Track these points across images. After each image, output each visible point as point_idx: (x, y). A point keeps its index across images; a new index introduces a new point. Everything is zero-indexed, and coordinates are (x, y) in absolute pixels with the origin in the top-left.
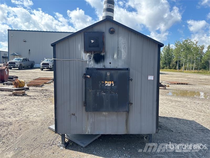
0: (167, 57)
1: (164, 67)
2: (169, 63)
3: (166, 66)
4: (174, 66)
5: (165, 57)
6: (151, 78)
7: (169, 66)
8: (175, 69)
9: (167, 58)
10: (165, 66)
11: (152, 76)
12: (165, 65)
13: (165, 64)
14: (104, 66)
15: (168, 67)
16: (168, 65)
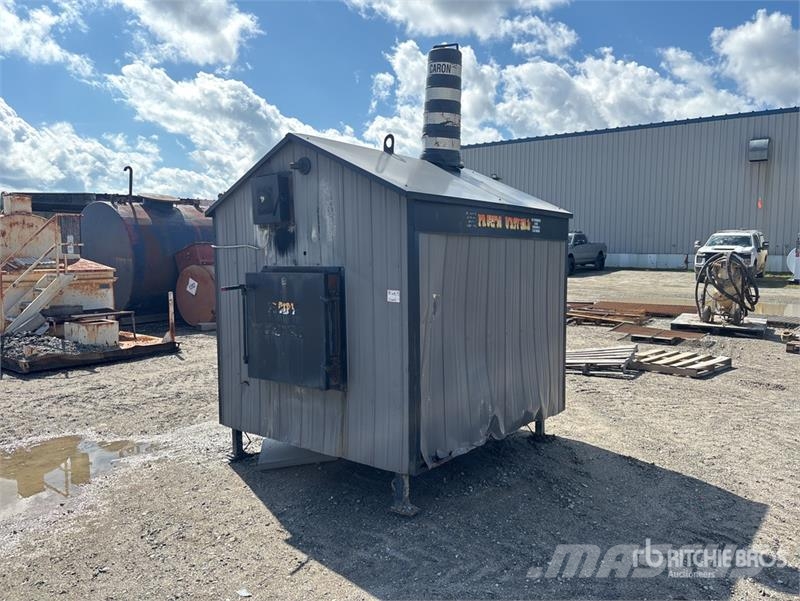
6: (394, 296)
11: (396, 292)
14: (295, 262)
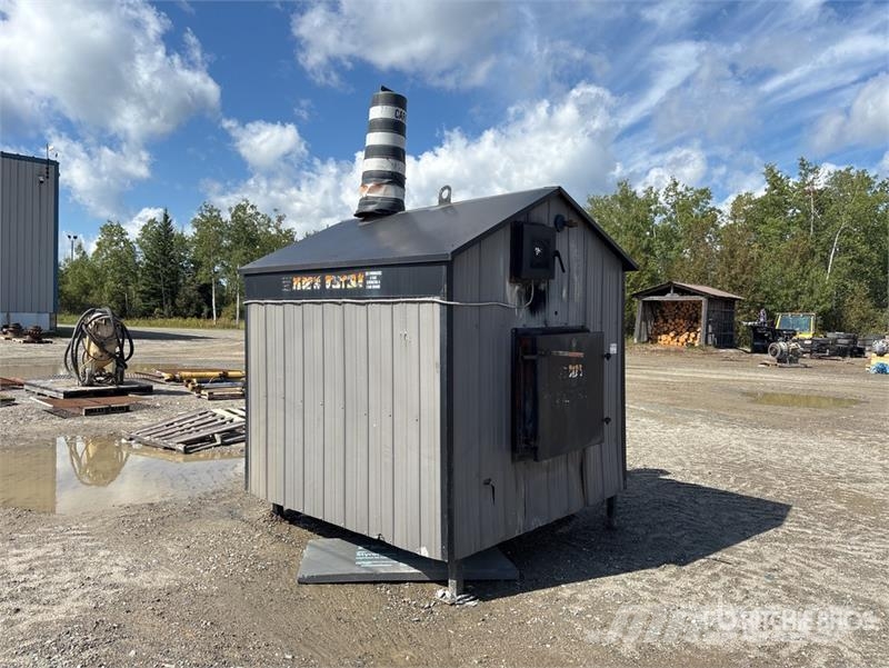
0: (160, 266)
1: (152, 311)
2: (173, 292)
3: (162, 307)
4: (194, 305)
5: (152, 267)
7: (173, 303)
8: (199, 316)
9: (162, 270)
10: (155, 307)
12: (153, 303)
13: (153, 295)
14: (545, 322)
15: (168, 308)
16: (170, 301)
